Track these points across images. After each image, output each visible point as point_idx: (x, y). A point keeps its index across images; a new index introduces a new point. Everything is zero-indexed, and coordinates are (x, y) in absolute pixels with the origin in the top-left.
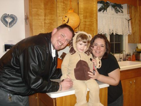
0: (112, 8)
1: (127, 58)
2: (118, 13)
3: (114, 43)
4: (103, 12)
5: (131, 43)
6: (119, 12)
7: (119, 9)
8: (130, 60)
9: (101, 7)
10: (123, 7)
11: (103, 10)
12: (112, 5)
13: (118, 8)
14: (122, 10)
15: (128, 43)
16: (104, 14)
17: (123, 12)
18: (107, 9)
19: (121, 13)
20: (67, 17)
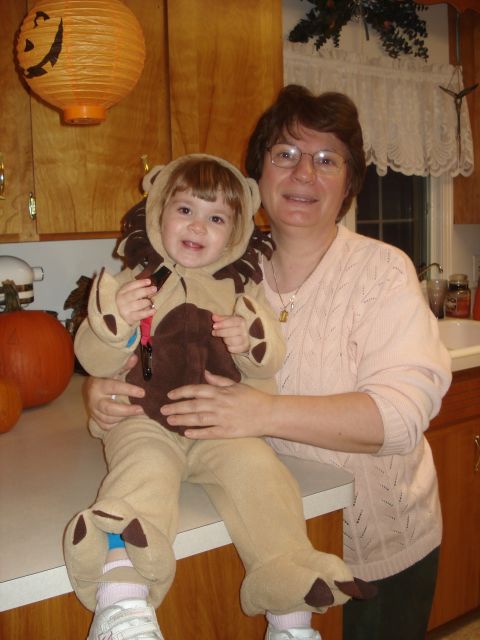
0: (370, 26)
1: (451, 304)
2: (402, 56)
3: (381, 221)
4: (319, 45)
5: (472, 222)
6: (407, 50)
7: (406, 37)
8: (466, 316)
9: (306, 18)
10: (428, 31)
11: (316, 38)
12: (366, 10)
13: (400, 32)
14: (422, 43)
15: (456, 221)
16: (321, 56)
17: (428, 53)
18: (341, 33)
19: (418, 58)
20: (46, 17)
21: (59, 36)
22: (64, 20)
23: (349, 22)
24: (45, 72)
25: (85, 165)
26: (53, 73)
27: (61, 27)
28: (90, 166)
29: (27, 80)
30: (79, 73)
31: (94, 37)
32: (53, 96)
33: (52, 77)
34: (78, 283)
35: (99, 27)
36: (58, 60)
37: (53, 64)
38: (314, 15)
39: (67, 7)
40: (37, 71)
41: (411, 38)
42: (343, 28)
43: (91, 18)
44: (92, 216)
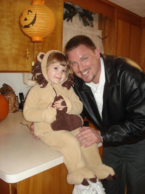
0: (80, 17)
2: (87, 27)
4: (68, 21)
6: (89, 25)
7: (88, 21)
10: (94, 20)
11: (67, 19)
12: (80, 13)
14: (92, 23)
16: (68, 24)
17: (93, 26)
18: (73, 18)
19: (91, 27)
20: (31, 12)
21: (35, 17)
22: (37, 13)
23: (75, 16)
24: (30, 27)
25: (12, 51)
26: (32, 28)
27: (36, 15)
28: (13, 51)
29: (22, 29)
30: (40, 28)
31: (45, 19)
32: (30, 34)
33: (32, 29)
34: (3, 85)
35: (46, 16)
36: (34, 24)
37: (33, 25)
38: (67, 13)
39: (37, 10)
40: (27, 26)
41: (89, 22)
42: (74, 17)
43: (44, 14)
44: (13, 66)
